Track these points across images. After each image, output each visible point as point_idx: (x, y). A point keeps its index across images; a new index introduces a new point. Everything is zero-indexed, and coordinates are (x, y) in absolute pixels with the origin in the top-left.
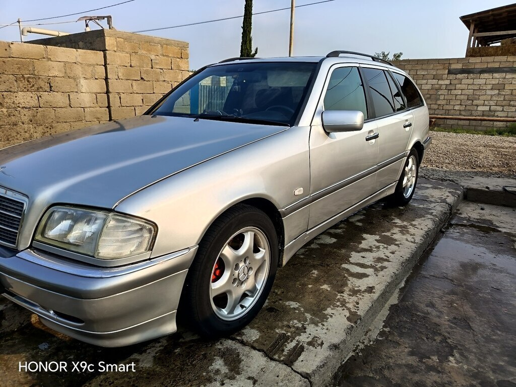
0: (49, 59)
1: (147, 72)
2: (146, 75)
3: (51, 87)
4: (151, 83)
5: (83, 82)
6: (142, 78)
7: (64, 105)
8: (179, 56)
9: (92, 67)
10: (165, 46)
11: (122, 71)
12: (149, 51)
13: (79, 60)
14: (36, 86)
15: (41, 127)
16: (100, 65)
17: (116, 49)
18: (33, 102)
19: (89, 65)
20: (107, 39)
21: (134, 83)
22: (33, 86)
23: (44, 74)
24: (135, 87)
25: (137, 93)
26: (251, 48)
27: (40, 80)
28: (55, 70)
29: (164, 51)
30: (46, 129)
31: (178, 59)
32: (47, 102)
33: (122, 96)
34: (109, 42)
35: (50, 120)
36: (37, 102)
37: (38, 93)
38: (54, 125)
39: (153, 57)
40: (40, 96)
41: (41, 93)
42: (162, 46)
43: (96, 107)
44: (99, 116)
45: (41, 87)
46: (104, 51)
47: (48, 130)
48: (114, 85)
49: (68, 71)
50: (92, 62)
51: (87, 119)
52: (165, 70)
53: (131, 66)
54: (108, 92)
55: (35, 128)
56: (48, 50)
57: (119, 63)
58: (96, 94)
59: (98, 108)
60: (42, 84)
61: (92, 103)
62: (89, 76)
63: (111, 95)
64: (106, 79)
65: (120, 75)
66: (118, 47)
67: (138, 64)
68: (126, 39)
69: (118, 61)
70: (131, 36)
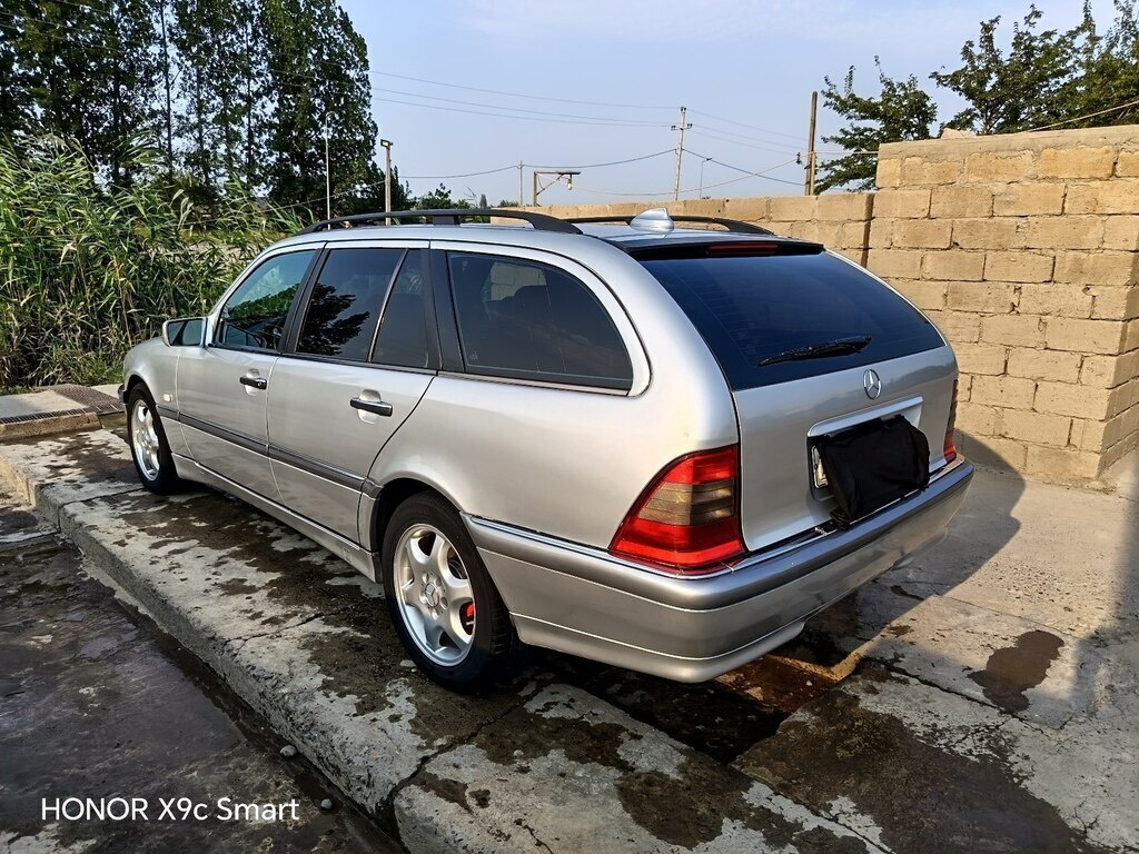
1: (972, 229)
2: (967, 236)
4: (980, 255)
6: (955, 244)
8: (1104, 173)
9: (839, 226)
10: (1048, 152)
11: (903, 229)
12: (991, 174)
16: (856, 221)
17: (897, 184)
20: (881, 163)
21: (929, 256)
24: (928, 267)
25: (933, 280)
29: (1041, 167)
31: (1096, 184)
34: (885, 170)
39: (999, 188)
42: (1037, 155)
48: (879, 262)
50: (841, 215)
52: (1033, 220)
53: (929, 217)
56: (772, 204)
57: (898, 214)
64: (865, 249)
65: (896, 238)
66: (903, 177)
67: (948, 211)
68: (927, 157)
69: (898, 209)
70: (943, 148)
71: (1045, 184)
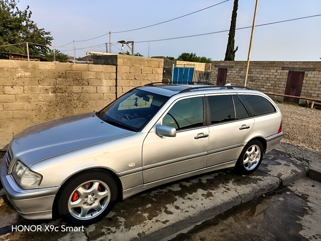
0: (89, 71)
1: (138, 76)
2: (137, 77)
3: (88, 83)
4: (140, 81)
5: (104, 81)
6: (135, 79)
7: (94, 92)
8: (158, 67)
9: (109, 74)
10: (150, 62)
11: (125, 75)
12: (141, 65)
13: (103, 70)
14: (82, 83)
15: (82, 102)
16: (114, 73)
17: (122, 65)
18: (79, 90)
19: (108, 73)
20: (118, 60)
21: (131, 81)
22: (80, 83)
23: (86, 78)
24: (131, 83)
25: (132, 86)
26: (233, 46)
27: (84, 80)
28: (91, 76)
29: (149, 64)
30: (84, 103)
31: (157, 68)
32: (86, 91)
33: (124, 88)
34: (119, 61)
35: (86, 99)
36: (81, 90)
37: (82, 86)
38: (88, 101)
39: (142, 68)
40: (83, 88)
41: (84, 86)
42: (148, 62)
43: (109, 93)
44: (111, 97)
45: (84, 84)
46: (116, 65)
47: (85, 103)
48: (120, 82)
49: (97, 76)
50: (110, 71)
51: (105, 99)
52: (148, 74)
53: (130, 73)
54: (116, 86)
55: (79, 102)
56: (89, 66)
57: (123, 71)
58: (110, 87)
59: (110, 94)
60: (84, 82)
61: (108, 91)
62: (107, 78)
63: (117, 87)
64: (116, 79)
65: (123, 77)
66: (124, 63)
67: (134, 72)
68: (128, 59)
69: (123, 70)
70: (131, 58)
71: (149, 68)
